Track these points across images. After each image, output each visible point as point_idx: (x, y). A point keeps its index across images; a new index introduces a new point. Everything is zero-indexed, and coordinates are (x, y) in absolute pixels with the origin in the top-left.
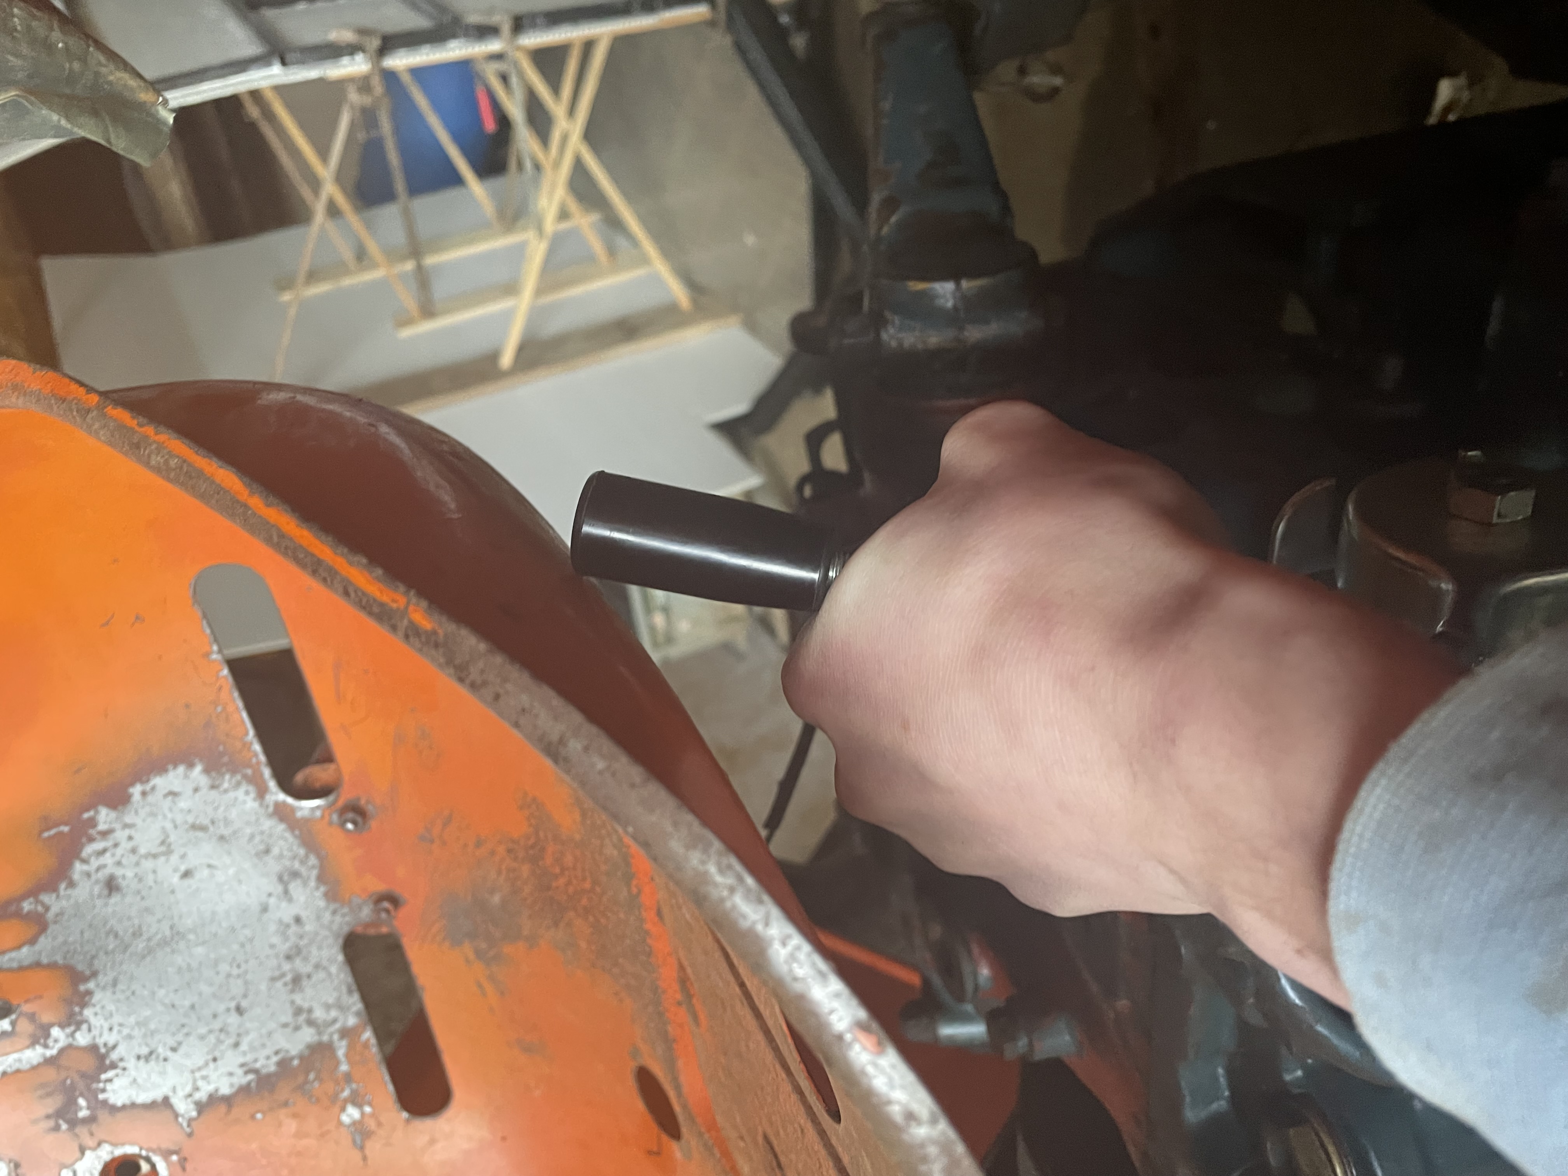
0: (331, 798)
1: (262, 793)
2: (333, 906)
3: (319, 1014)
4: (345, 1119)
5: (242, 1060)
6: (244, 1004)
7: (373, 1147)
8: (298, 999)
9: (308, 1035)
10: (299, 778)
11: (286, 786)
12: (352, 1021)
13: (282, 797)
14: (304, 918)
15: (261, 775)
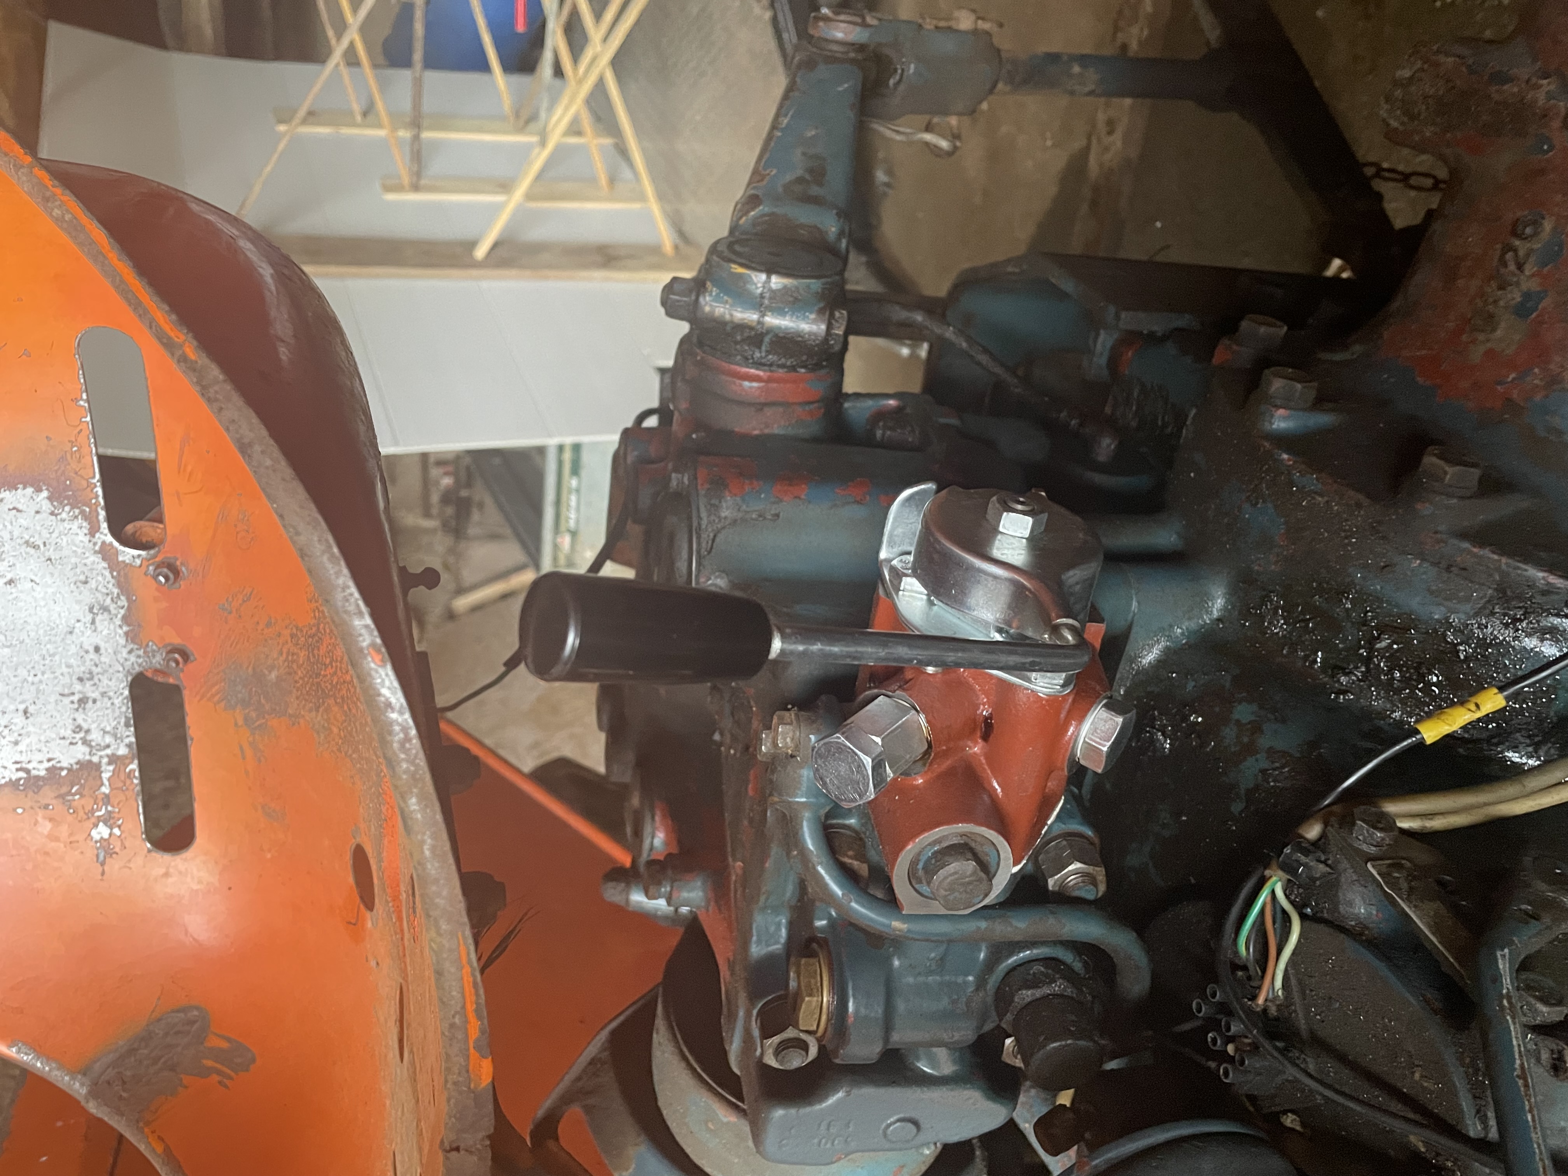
0: (152, 552)
1: (93, 531)
2: (130, 646)
3: (95, 736)
4: (95, 834)
5: (18, 758)
6: (32, 709)
7: (114, 866)
8: (80, 717)
9: (80, 752)
10: (130, 528)
11: (116, 531)
12: (123, 751)
13: (109, 539)
14: (103, 648)
15: (98, 514)
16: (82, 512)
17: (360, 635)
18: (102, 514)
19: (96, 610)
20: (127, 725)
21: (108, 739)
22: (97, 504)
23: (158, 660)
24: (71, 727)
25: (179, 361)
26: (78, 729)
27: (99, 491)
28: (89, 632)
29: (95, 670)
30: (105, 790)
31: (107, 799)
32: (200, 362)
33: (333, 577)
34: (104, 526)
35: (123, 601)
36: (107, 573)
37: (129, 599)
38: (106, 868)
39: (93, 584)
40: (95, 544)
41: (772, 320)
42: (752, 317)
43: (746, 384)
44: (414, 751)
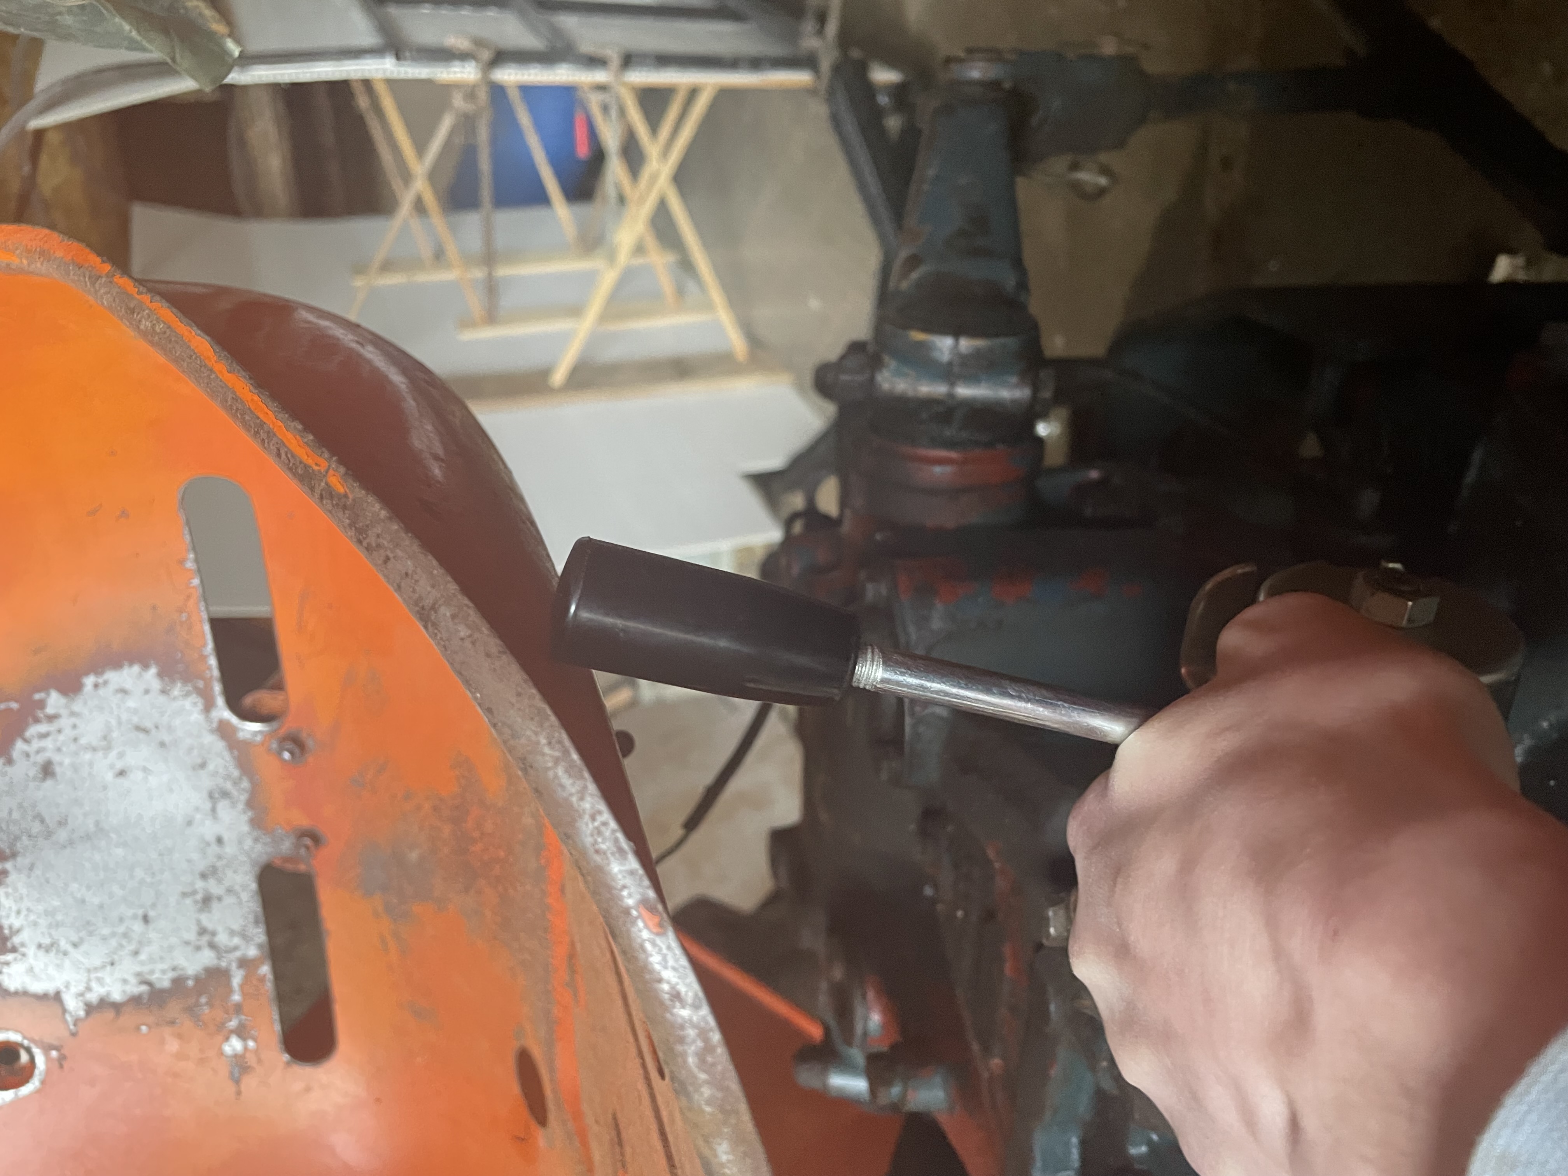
0: (275, 725)
1: (209, 706)
2: (255, 834)
3: (222, 939)
4: (227, 1049)
5: (138, 969)
6: (152, 914)
7: (250, 1083)
8: (205, 919)
9: (207, 958)
10: (248, 700)
11: (234, 704)
12: (252, 952)
13: (227, 715)
14: (226, 838)
15: (212, 689)
16: (196, 688)
17: (624, 887)
18: (217, 688)
19: (217, 796)
20: (256, 922)
21: (236, 941)
22: (212, 676)
23: (286, 846)
24: (194, 928)
25: (321, 498)
26: (203, 931)
27: (213, 662)
28: (208, 823)
29: (219, 864)
30: (236, 997)
31: (238, 1009)
32: (351, 496)
33: (574, 799)
34: (220, 701)
35: (245, 784)
36: (226, 753)
37: (252, 781)
38: (242, 1086)
40: (212, 722)
41: (964, 391)
42: (939, 389)
43: (938, 470)
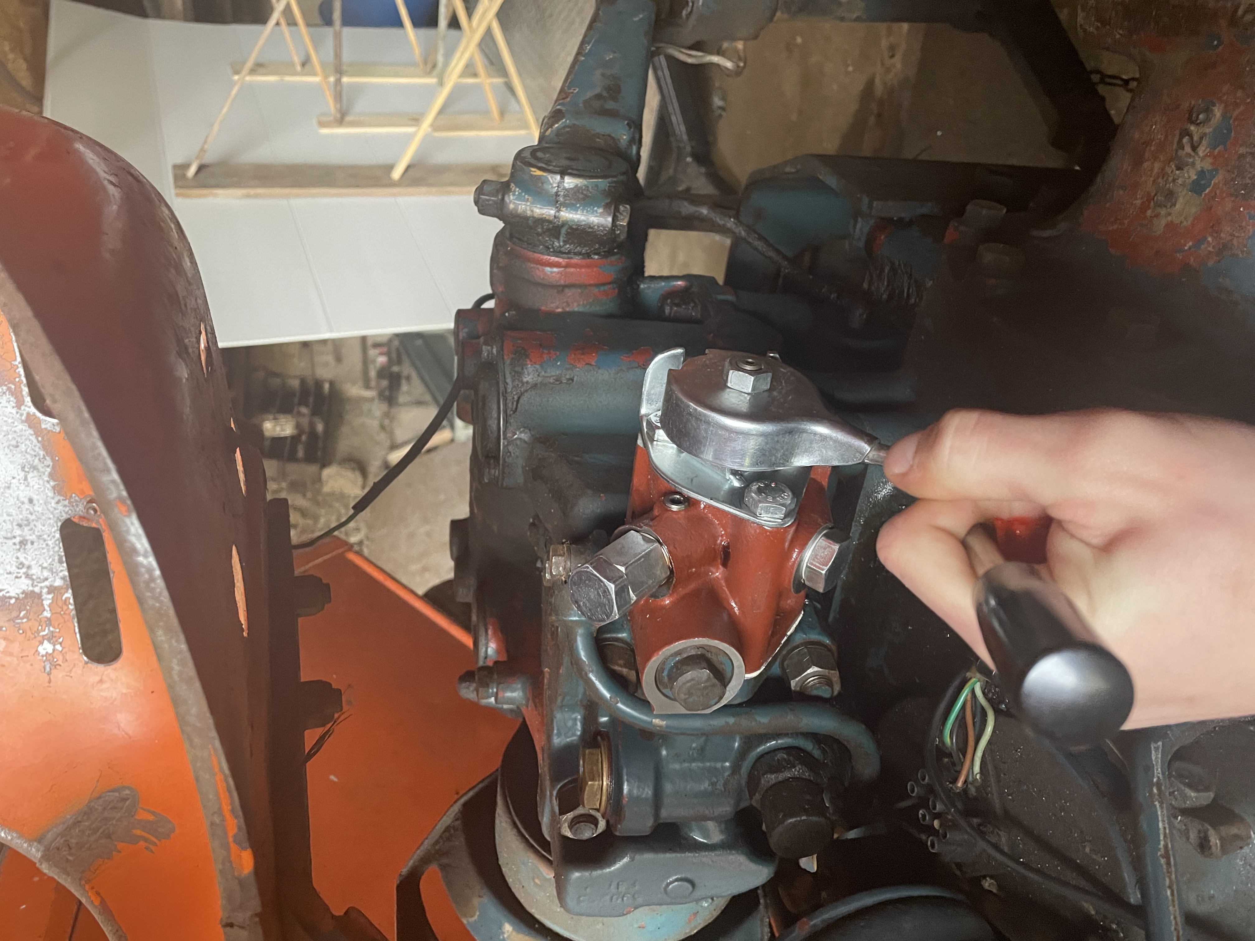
1: (19, 404)
2: (58, 498)
3: (35, 571)
4: (40, 649)
7: (58, 675)
8: (22, 556)
9: (24, 584)
12: (58, 583)
13: (33, 410)
14: (35, 501)
15: (21, 391)
16: (9, 389)
17: (109, 489)
18: (25, 390)
19: (27, 469)
20: (60, 562)
21: (46, 574)
22: (21, 382)
23: (80, 509)
24: (15, 564)
26: (21, 565)
27: (21, 371)
28: (23, 487)
29: (31, 518)
30: (47, 614)
31: (49, 622)
34: (28, 399)
35: (49, 461)
36: (33, 438)
37: (53, 459)
38: (52, 676)
39: (23, 447)
40: (22, 415)
41: (567, 215)
42: (549, 212)
43: (548, 269)
44: (158, 590)
